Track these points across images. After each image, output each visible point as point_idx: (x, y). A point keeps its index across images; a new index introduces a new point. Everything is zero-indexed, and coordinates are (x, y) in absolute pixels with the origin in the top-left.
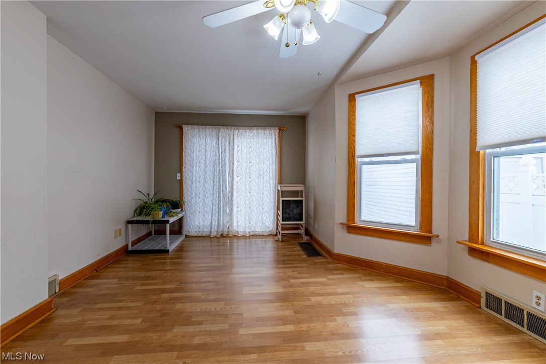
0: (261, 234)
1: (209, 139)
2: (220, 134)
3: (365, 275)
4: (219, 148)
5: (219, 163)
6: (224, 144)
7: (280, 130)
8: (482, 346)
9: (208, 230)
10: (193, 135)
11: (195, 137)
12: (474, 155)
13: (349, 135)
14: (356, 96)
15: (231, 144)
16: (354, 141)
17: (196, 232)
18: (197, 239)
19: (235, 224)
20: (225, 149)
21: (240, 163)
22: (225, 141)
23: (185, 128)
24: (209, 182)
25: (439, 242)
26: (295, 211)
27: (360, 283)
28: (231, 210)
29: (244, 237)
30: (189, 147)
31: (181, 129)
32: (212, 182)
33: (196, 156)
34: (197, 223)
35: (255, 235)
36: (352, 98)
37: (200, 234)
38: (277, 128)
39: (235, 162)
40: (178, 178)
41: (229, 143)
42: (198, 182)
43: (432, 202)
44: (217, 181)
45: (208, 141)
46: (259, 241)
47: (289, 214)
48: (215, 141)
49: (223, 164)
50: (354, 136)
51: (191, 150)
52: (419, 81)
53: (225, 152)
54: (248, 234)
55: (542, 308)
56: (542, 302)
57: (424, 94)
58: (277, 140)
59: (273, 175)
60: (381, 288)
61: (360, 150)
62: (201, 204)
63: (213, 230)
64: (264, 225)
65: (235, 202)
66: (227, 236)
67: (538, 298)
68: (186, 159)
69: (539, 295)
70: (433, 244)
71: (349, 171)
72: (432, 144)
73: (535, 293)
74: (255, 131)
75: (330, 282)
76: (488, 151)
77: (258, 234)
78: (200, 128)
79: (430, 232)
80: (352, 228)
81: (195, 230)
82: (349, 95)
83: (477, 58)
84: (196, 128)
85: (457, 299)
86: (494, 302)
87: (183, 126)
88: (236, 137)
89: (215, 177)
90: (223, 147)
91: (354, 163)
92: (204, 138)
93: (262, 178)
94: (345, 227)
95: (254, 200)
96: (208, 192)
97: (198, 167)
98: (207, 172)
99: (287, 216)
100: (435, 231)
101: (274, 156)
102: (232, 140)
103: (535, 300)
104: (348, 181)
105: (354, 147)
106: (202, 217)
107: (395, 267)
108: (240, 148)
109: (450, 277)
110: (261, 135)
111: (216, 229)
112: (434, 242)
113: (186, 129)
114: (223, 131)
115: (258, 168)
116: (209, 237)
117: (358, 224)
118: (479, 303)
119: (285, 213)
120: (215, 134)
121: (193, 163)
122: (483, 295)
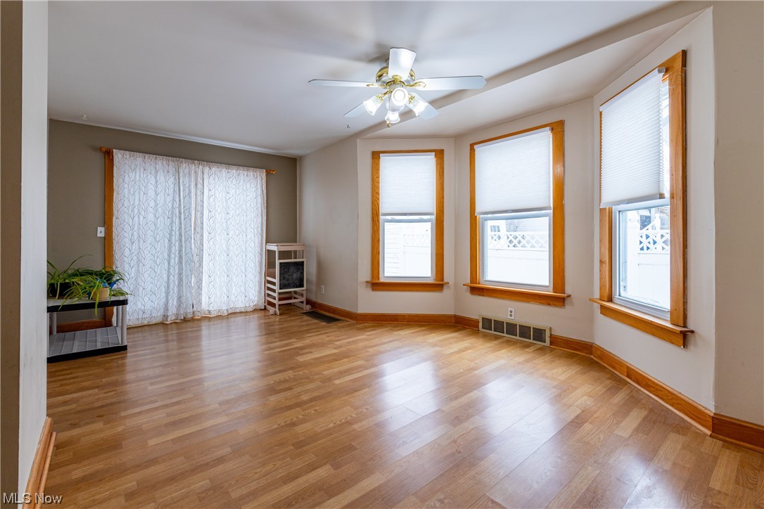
0: (243, 310)
1: (162, 177)
2: (181, 171)
3: (394, 327)
4: (179, 191)
5: (180, 213)
6: (187, 185)
7: (268, 173)
8: (491, 347)
9: (159, 314)
10: (133, 168)
11: (138, 170)
12: (473, 219)
13: (372, 192)
14: (381, 155)
15: (200, 186)
16: (378, 199)
17: (138, 319)
18: (140, 329)
19: (204, 299)
20: (190, 192)
21: (213, 213)
22: (190, 181)
23: (118, 155)
24: (162, 241)
25: (449, 287)
26: (295, 276)
27: (396, 333)
28: (200, 281)
29: (219, 317)
30: (126, 186)
31: (108, 155)
32: (167, 241)
33: (140, 200)
34: (140, 305)
35: (234, 313)
36: (376, 156)
37: (146, 322)
38: (265, 170)
39: (206, 213)
40: (99, 235)
41: (196, 185)
42: (141, 241)
43: (443, 255)
44: (177, 239)
45: (161, 177)
46: (240, 319)
47: (288, 280)
48: (172, 179)
49: (187, 214)
50: (378, 193)
51: (129, 191)
52: (434, 153)
53: (190, 197)
54: (225, 312)
55: (513, 318)
56: (513, 314)
57: (437, 165)
58: (264, 186)
59: (258, 230)
60: (413, 333)
61: (384, 208)
62: (146, 275)
63: (170, 313)
64: (247, 299)
65: (205, 269)
66: (193, 320)
67: (511, 312)
68: (120, 205)
69: (511, 309)
70: (444, 290)
71: (373, 228)
72: (443, 207)
73: (510, 309)
74: (234, 171)
75: (371, 337)
76: (481, 216)
77: (238, 311)
78: (147, 157)
79: (443, 280)
80: (377, 285)
81: (136, 316)
82: (373, 152)
83: (475, 147)
84: (139, 159)
85: (464, 329)
86: (487, 323)
87: (114, 150)
88: (206, 176)
89: (173, 233)
90: (187, 189)
91: (378, 221)
92: (153, 173)
93: (244, 236)
94: (369, 285)
95: (233, 264)
96: (161, 256)
97: (141, 218)
98: (158, 225)
99: (285, 282)
100: (446, 280)
101: (259, 206)
102: (200, 180)
103: (509, 313)
104: (372, 238)
105: (378, 204)
106: (149, 295)
107: (417, 316)
108: (212, 193)
109: (457, 314)
110: (242, 177)
111: (175, 312)
112: (445, 287)
113: (120, 156)
114: (186, 167)
115: (238, 222)
116: (163, 324)
117: (382, 280)
118: (478, 327)
119: (284, 279)
120: (172, 169)
121: (133, 211)
122: (481, 321)
